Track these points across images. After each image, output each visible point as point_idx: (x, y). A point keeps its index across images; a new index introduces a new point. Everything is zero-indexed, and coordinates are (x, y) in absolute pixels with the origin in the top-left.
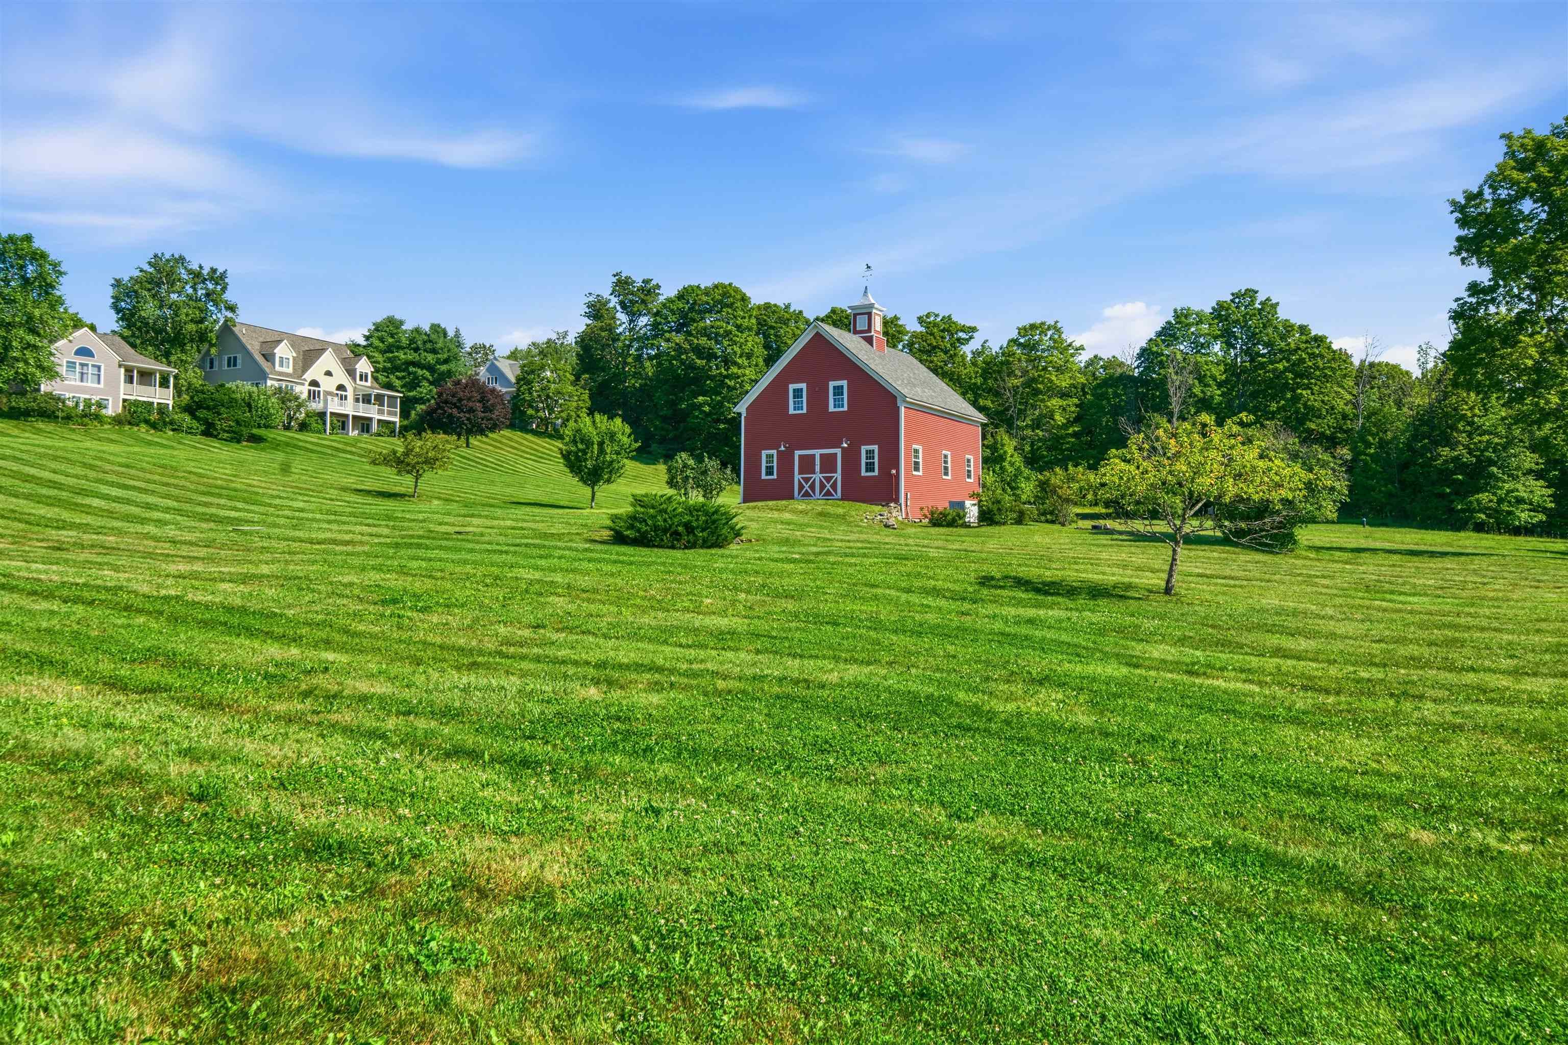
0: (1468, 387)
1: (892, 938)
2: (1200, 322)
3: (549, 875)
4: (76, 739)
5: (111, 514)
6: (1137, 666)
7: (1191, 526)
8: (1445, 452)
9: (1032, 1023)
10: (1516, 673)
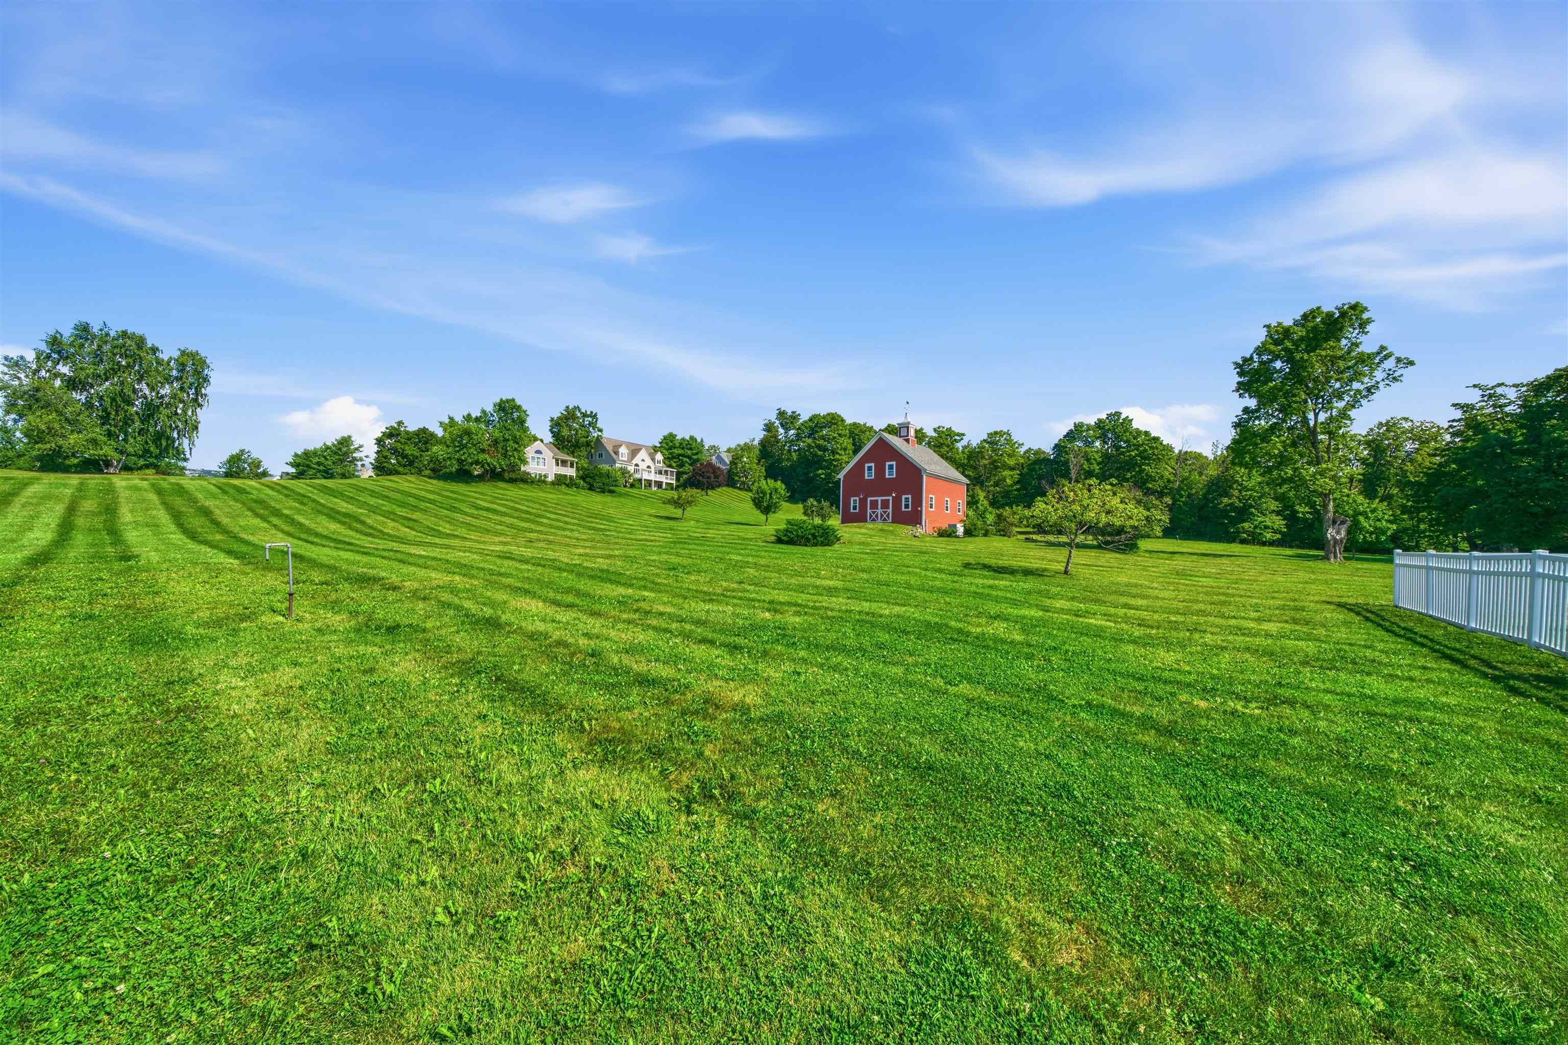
0: (1241, 465)
1: (915, 740)
2: (1088, 429)
3: (748, 700)
4: (541, 627)
5: (551, 526)
6: (1047, 611)
7: (1080, 538)
8: (1226, 500)
9: (986, 785)
10: (1258, 620)
